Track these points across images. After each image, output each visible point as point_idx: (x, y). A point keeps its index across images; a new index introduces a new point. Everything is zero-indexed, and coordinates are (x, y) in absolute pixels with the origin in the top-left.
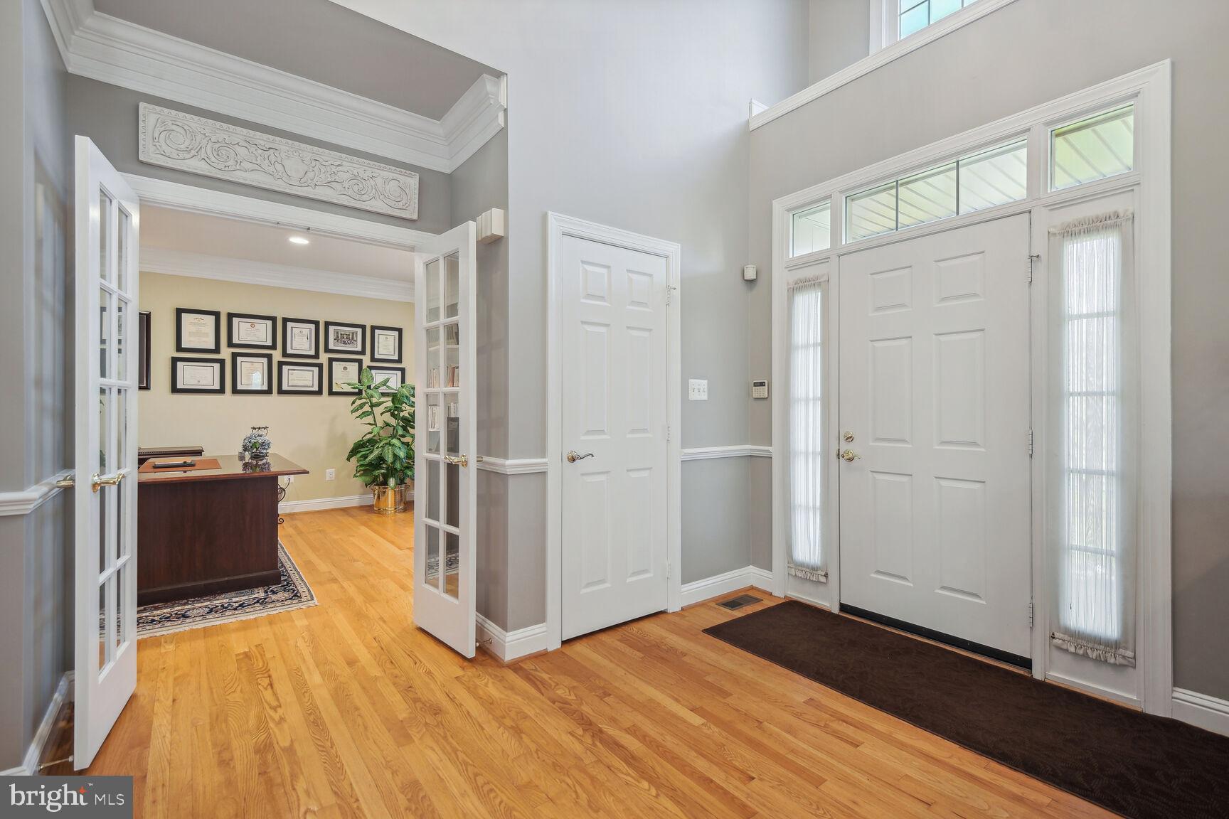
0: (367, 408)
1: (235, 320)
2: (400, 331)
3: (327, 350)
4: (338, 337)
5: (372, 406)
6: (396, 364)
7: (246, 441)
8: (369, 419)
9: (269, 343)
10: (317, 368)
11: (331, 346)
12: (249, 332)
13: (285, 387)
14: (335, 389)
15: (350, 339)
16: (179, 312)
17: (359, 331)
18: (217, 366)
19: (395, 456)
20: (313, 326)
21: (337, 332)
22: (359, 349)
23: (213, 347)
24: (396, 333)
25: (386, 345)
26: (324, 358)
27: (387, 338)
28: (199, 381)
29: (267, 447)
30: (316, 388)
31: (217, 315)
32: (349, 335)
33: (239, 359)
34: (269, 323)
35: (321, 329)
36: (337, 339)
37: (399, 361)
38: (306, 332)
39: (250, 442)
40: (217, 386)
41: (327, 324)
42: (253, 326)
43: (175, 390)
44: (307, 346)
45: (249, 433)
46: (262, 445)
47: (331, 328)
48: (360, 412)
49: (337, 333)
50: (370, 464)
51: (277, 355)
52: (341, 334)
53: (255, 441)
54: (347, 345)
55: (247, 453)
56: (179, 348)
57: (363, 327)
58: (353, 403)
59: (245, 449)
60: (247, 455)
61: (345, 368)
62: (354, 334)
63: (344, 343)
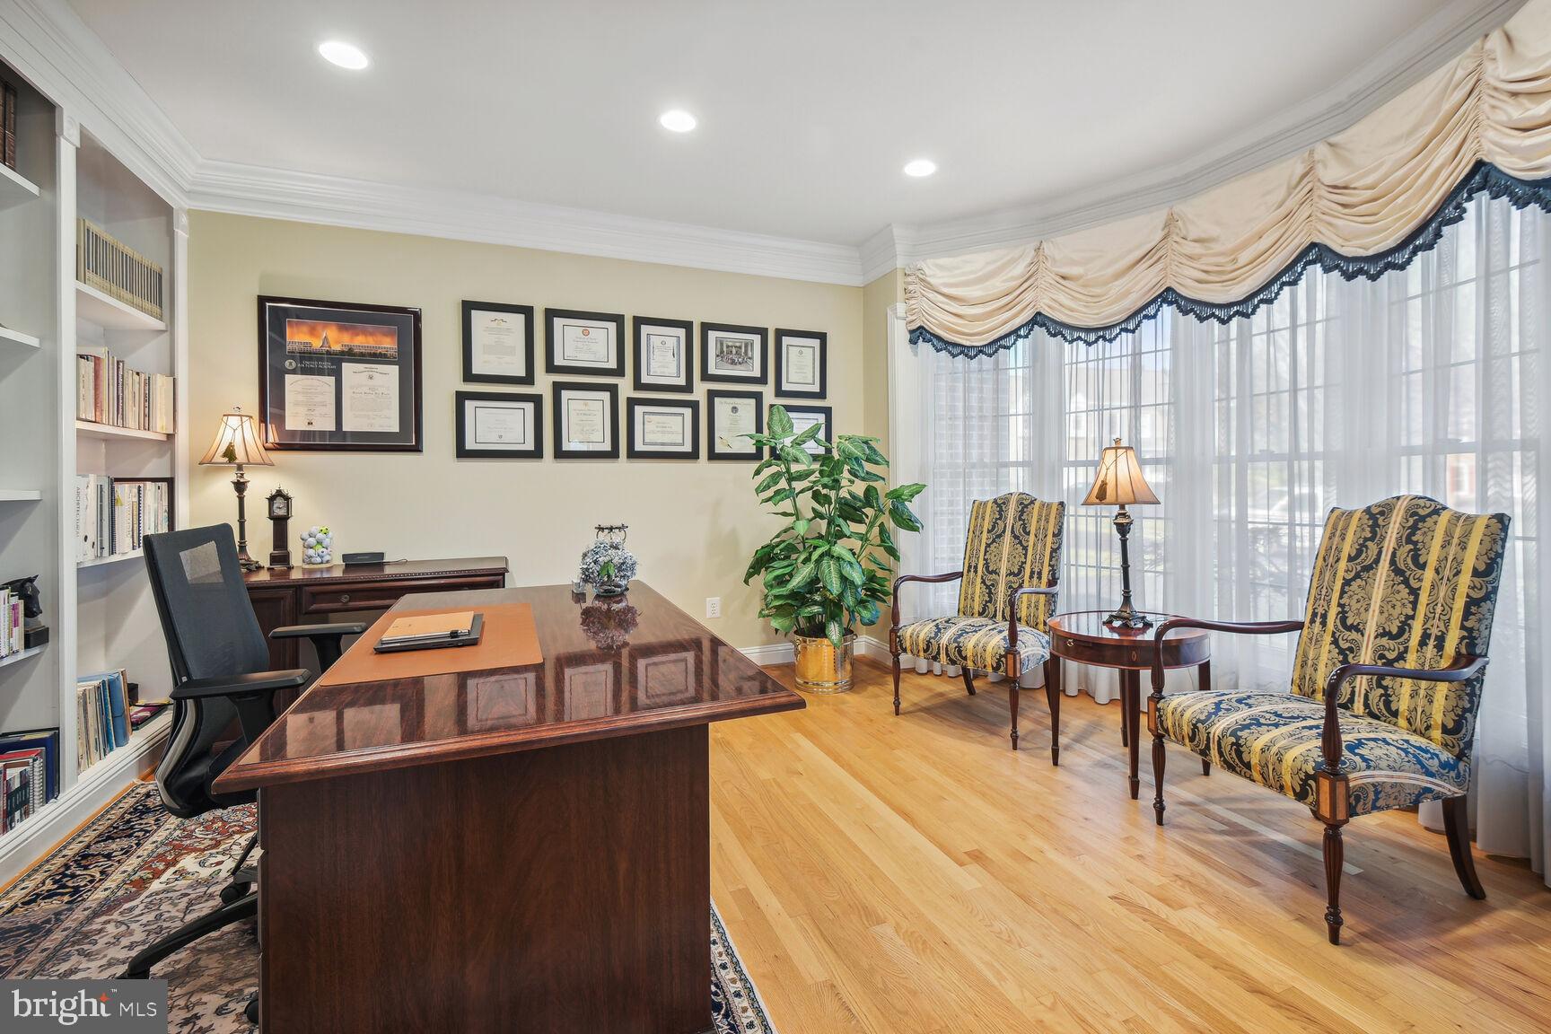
0: (783, 484)
1: (558, 322)
2: (822, 337)
3: (706, 377)
4: (722, 352)
5: (791, 479)
6: (816, 399)
7: (588, 560)
8: (787, 505)
9: (613, 364)
10: (690, 410)
11: (712, 370)
12: (580, 345)
13: (639, 447)
14: (719, 449)
15: (741, 355)
16: (468, 307)
17: (757, 339)
18: (530, 407)
19: (844, 580)
20: (681, 332)
21: (720, 342)
22: (757, 373)
23: (522, 373)
24: (816, 343)
25: (800, 367)
26: (700, 391)
27: (801, 353)
28: (501, 437)
29: (629, 574)
30: (688, 448)
31: (527, 312)
32: (740, 347)
33: (565, 394)
34: (612, 326)
35: (695, 334)
36: (720, 355)
37: (822, 395)
38: (671, 342)
39: (596, 562)
40: (530, 446)
41: (706, 327)
42: (586, 333)
43: (462, 452)
44: (673, 370)
45: (590, 540)
46: (620, 569)
47: (712, 335)
48: (770, 493)
49: (722, 344)
50: (794, 595)
51: (625, 387)
52: (728, 347)
53: (606, 559)
54: (738, 367)
55: (589, 586)
56: (468, 376)
57: (763, 332)
58: (757, 473)
59: (587, 577)
60: (591, 591)
61: (735, 409)
62: (749, 345)
63: (733, 362)
